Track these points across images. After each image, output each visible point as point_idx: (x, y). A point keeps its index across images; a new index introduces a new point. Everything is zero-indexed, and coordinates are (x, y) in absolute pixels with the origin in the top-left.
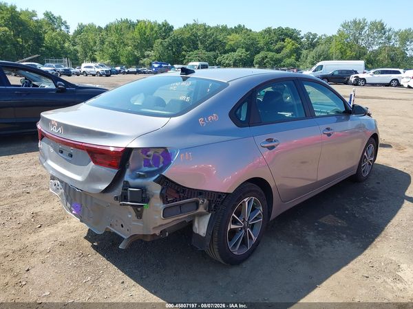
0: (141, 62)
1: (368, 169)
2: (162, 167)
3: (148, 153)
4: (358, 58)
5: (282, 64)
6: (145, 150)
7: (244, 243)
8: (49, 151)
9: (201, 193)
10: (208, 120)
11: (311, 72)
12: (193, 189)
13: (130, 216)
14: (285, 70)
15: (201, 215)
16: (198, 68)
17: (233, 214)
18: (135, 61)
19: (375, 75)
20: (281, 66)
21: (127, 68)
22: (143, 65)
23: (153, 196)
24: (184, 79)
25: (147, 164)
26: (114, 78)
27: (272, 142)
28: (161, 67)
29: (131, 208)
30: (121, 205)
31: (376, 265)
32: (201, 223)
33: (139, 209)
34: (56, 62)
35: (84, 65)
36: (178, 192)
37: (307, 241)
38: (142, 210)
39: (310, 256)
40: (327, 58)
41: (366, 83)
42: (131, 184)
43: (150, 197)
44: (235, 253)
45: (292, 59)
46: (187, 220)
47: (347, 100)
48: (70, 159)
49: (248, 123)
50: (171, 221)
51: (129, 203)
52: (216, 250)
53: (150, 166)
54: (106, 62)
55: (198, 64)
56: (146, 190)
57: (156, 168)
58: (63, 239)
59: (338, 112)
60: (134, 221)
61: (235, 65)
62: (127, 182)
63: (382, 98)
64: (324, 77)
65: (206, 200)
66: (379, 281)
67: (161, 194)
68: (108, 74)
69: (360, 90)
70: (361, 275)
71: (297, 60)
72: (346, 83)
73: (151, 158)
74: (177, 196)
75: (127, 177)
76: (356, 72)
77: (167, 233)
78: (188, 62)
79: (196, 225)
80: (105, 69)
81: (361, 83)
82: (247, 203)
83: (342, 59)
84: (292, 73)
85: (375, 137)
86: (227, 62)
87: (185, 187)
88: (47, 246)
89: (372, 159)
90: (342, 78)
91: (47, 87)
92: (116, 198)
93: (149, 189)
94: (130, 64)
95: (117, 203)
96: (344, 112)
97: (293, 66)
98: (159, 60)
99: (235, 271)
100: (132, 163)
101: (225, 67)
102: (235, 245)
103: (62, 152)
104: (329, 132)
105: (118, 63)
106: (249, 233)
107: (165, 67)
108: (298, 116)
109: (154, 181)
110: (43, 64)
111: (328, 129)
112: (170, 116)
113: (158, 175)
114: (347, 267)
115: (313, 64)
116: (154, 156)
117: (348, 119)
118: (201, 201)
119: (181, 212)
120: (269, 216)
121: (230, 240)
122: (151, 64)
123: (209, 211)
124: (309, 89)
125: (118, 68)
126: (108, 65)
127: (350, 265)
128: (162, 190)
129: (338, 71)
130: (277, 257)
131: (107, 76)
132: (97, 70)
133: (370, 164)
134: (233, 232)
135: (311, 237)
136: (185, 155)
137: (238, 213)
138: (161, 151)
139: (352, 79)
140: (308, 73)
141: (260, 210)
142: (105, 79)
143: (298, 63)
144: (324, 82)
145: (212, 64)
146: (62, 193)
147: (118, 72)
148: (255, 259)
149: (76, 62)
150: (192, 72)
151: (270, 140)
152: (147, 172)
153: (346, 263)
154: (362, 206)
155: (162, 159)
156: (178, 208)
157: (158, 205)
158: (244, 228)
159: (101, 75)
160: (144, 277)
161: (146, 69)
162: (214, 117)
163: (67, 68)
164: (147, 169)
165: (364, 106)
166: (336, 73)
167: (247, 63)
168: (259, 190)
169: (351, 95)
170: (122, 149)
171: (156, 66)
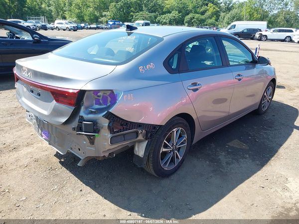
0: (99, 20)
1: (267, 105)
2: (110, 105)
3: (99, 94)
4: (262, 19)
5: (205, 23)
6: (96, 92)
7: (172, 161)
8: (23, 90)
9: (140, 125)
10: (146, 68)
11: (227, 30)
12: (134, 123)
13: (85, 142)
14: (207, 28)
15: (140, 141)
16: (143, 25)
17: (165, 141)
18: (95, 20)
19: (274, 33)
20: (204, 25)
21: (90, 25)
22: (101, 22)
23: (102, 128)
24: (129, 34)
25: (98, 103)
26: (79, 32)
27: (196, 85)
28: (114, 24)
29: (86, 137)
30: (77, 134)
31: (270, 178)
32: (140, 147)
33: (92, 138)
34: (36, 19)
35: (57, 22)
36: (122, 125)
37: (219, 159)
38: (94, 139)
39: (221, 171)
40: (240, 19)
41: (267, 39)
42: (85, 119)
43: (100, 128)
44: (166, 169)
45: (213, 20)
46: (130, 145)
47: (254, 52)
48: (39, 97)
49: (178, 71)
50: (117, 146)
51: (83, 133)
52: (151, 167)
53: (100, 104)
54: (73, 20)
55: (142, 22)
56: (97, 123)
57: (105, 106)
58: (37, 157)
59: (247, 62)
60: (88, 146)
61: (171, 23)
62: (82, 116)
63: (279, 51)
64: (236, 34)
65: (144, 131)
66: (272, 190)
67: (109, 126)
68: (75, 29)
69: (263, 44)
70: (258, 185)
71: (216, 20)
72: (252, 39)
73: (101, 98)
74: (121, 128)
75: (82, 113)
76: (260, 30)
77: (114, 155)
78: (135, 20)
79: (136, 148)
80: (73, 25)
81: (264, 38)
82: (175, 132)
83: (250, 20)
84: (212, 30)
85: (274, 81)
86: (164, 21)
87: (127, 121)
88: (25, 161)
89: (271, 98)
90: (249, 34)
91: (26, 38)
92: (74, 129)
93: (99, 122)
94: (91, 22)
95: (75, 132)
96: (251, 62)
97: (213, 25)
98: (113, 19)
99: (165, 182)
100: (86, 102)
101: (163, 25)
102: (166, 163)
103: (32, 92)
104: (239, 78)
105: (83, 21)
106: (176, 153)
107: (117, 24)
108: (216, 65)
109: (103, 116)
110: (26, 20)
111: (239, 75)
112: (116, 64)
113: (106, 112)
114: (249, 180)
115: (229, 24)
116: (103, 96)
117: (254, 67)
118: (140, 131)
119: (125, 140)
120: (192, 142)
121: (162, 159)
122: (107, 22)
123: (146, 139)
124: (225, 43)
125: (83, 25)
126: (75, 22)
127: (251, 179)
128: (109, 124)
129: (247, 29)
130: (197, 171)
131: (74, 30)
132: (67, 26)
133: (268, 101)
134: (165, 154)
135: (222, 157)
136: (128, 96)
137: (169, 140)
138: (108, 93)
139: (257, 35)
140: (224, 31)
141: (185, 137)
142: (73, 33)
143: (217, 23)
144: (236, 37)
145: (153, 22)
146: (35, 123)
147: (82, 28)
148: (181, 172)
149: (51, 19)
150: (136, 28)
151: (195, 84)
152: (97, 109)
153: (248, 177)
154: (261, 133)
155: (109, 99)
156: (123, 137)
157: (106, 134)
158: (173, 150)
159: (70, 30)
160: (97, 186)
161: (104, 26)
162: (151, 66)
163: (44, 24)
164: (97, 107)
165: (266, 57)
166: (245, 31)
167: (179, 22)
168: (185, 122)
169: (257, 48)
170: (78, 91)
171: (111, 23)
